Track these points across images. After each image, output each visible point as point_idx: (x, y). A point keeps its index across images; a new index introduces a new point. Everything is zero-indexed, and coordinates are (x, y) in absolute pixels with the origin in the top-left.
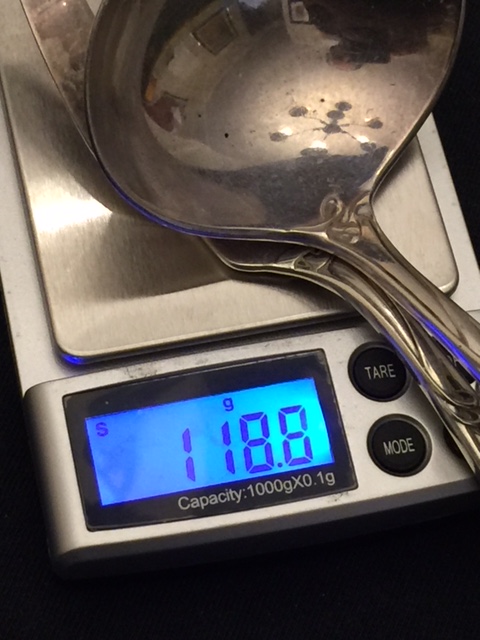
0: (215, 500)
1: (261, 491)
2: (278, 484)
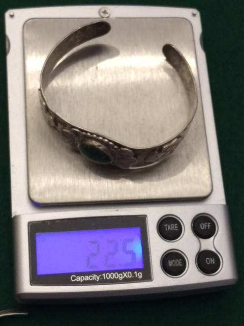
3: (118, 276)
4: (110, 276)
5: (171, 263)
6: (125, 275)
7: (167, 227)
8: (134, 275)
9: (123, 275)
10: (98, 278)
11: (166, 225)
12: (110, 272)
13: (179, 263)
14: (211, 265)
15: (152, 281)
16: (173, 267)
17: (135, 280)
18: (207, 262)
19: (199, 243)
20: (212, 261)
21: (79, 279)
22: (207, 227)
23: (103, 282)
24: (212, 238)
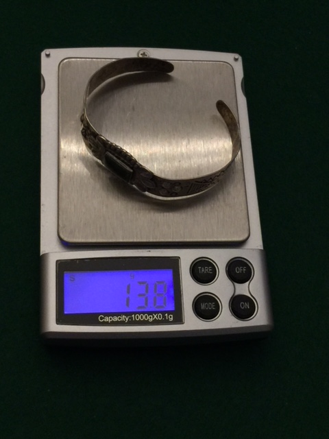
0: (116, 319)
1: (138, 318)
2: (146, 317)
3: (148, 317)
4: (140, 317)
5: (203, 306)
6: (155, 316)
7: (201, 269)
8: (164, 317)
9: (153, 317)
10: (127, 319)
11: (200, 268)
12: (139, 313)
13: (212, 306)
14: (246, 310)
15: (183, 324)
16: (205, 310)
17: (165, 322)
18: (242, 307)
19: (233, 287)
20: (247, 306)
21: (107, 319)
22: (242, 271)
23: (132, 323)
24: (248, 283)
